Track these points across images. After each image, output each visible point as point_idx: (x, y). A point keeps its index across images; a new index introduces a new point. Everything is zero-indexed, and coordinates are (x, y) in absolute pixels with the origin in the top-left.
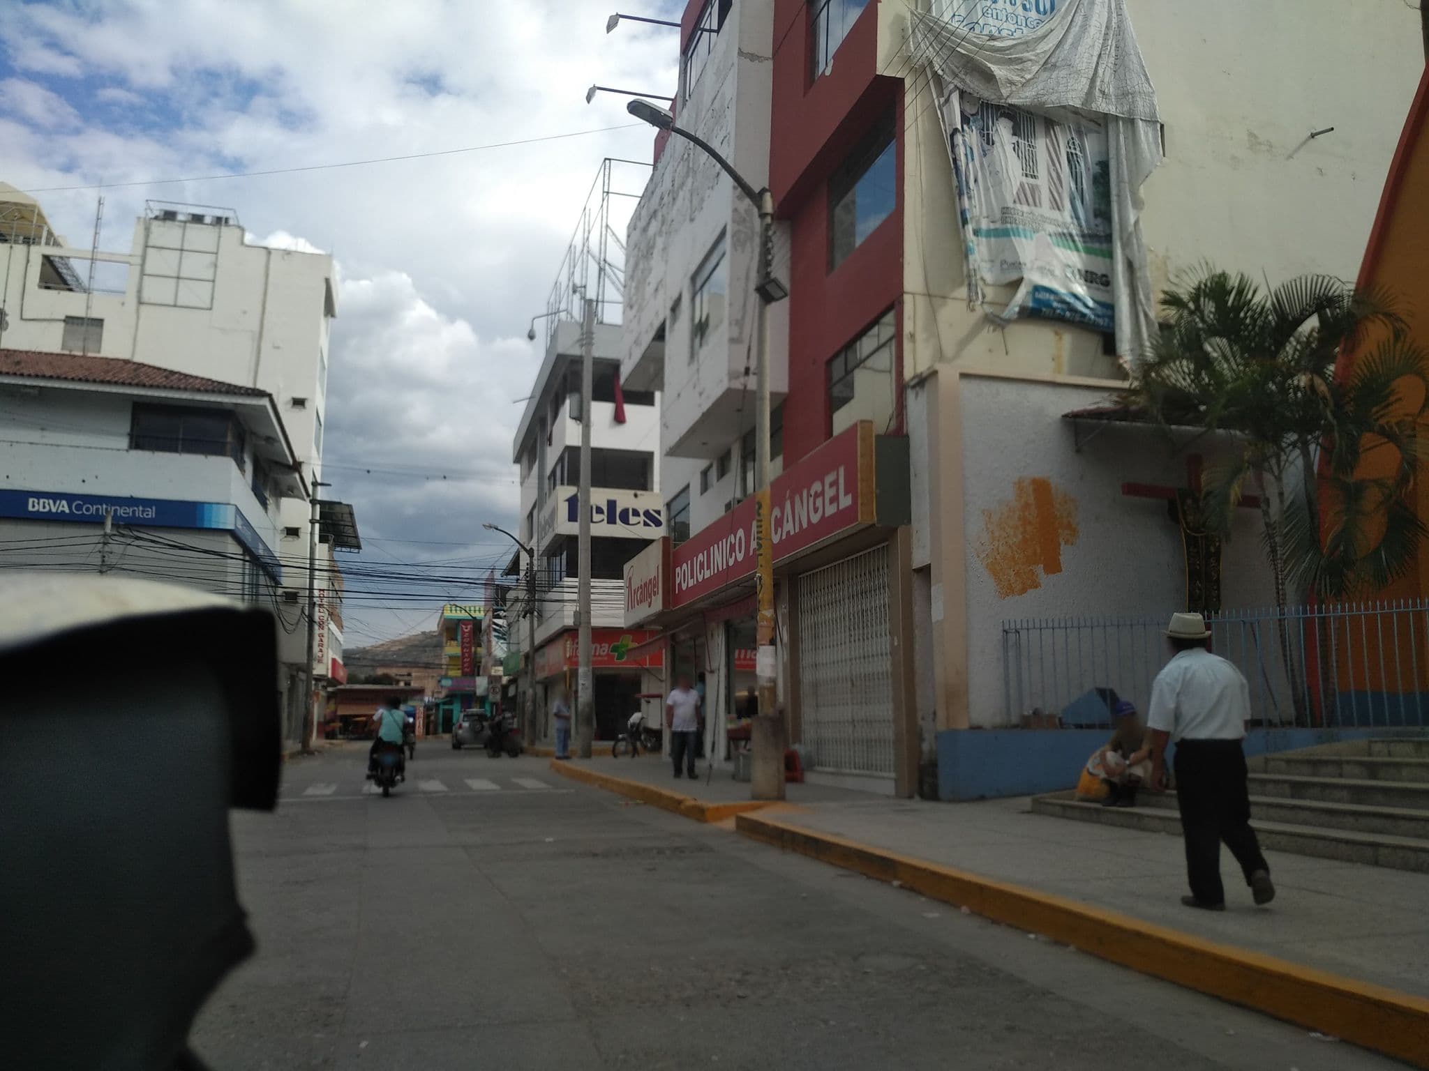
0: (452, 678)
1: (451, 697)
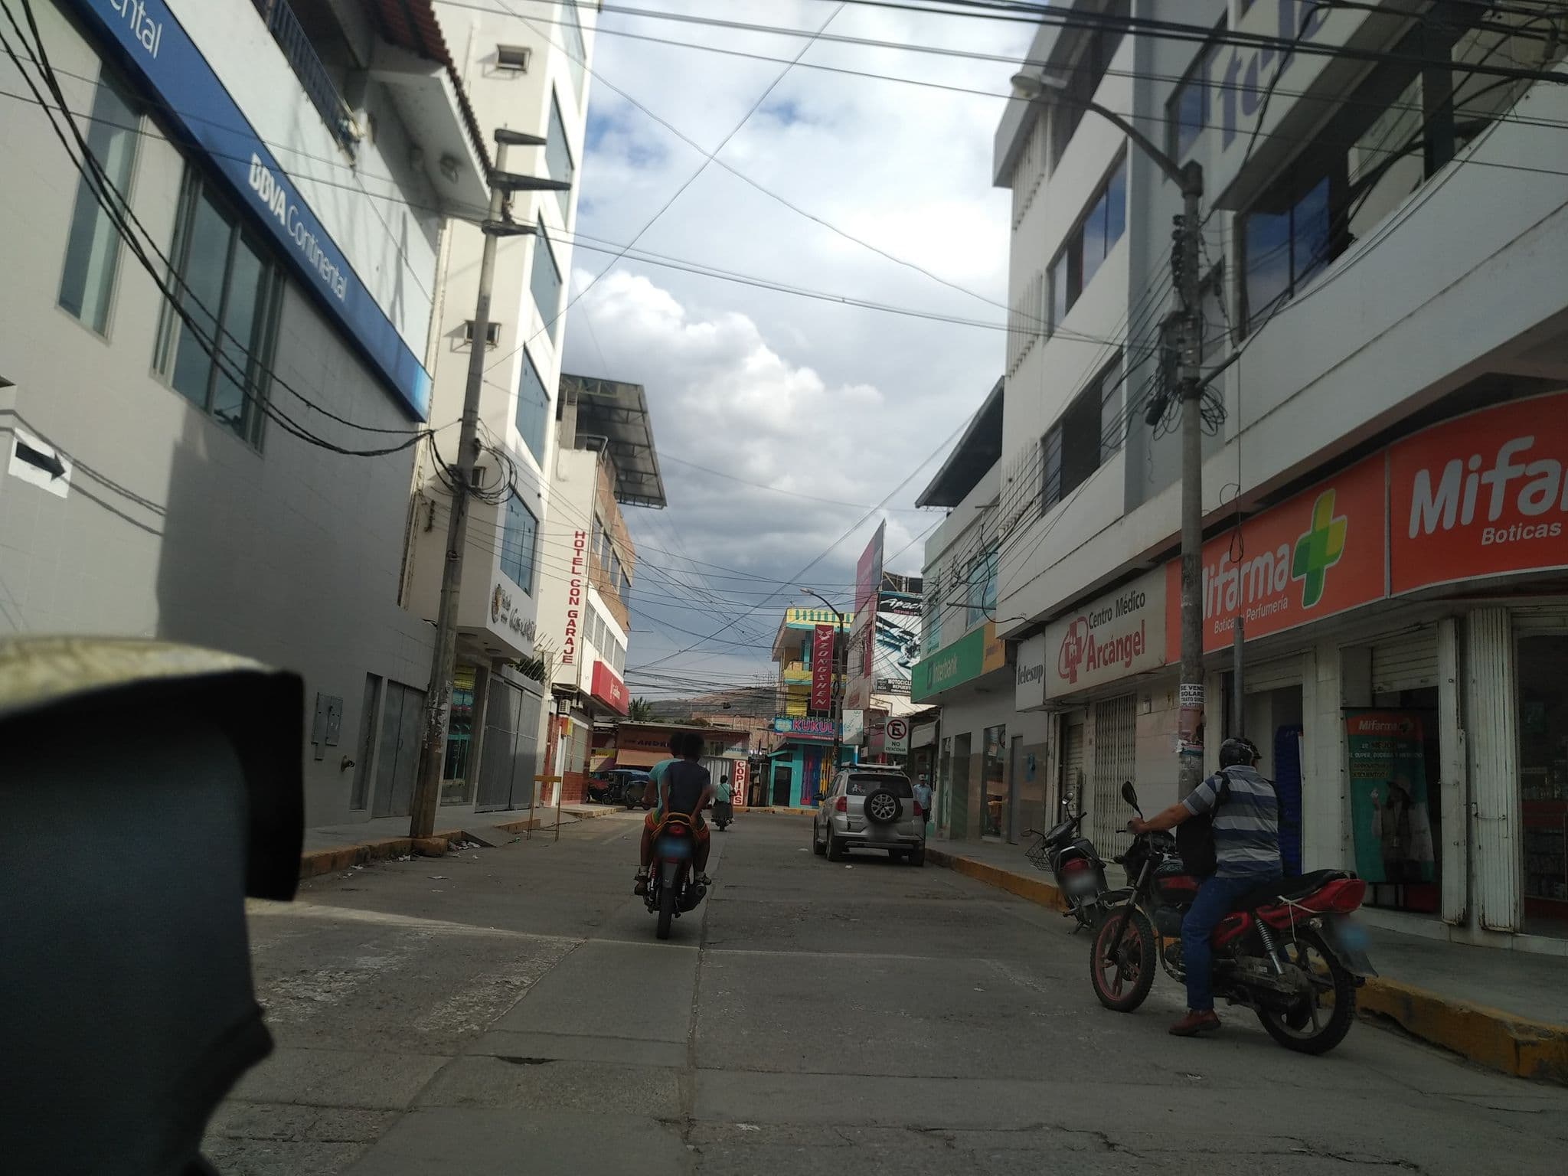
0: (791, 718)
1: (790, 748)
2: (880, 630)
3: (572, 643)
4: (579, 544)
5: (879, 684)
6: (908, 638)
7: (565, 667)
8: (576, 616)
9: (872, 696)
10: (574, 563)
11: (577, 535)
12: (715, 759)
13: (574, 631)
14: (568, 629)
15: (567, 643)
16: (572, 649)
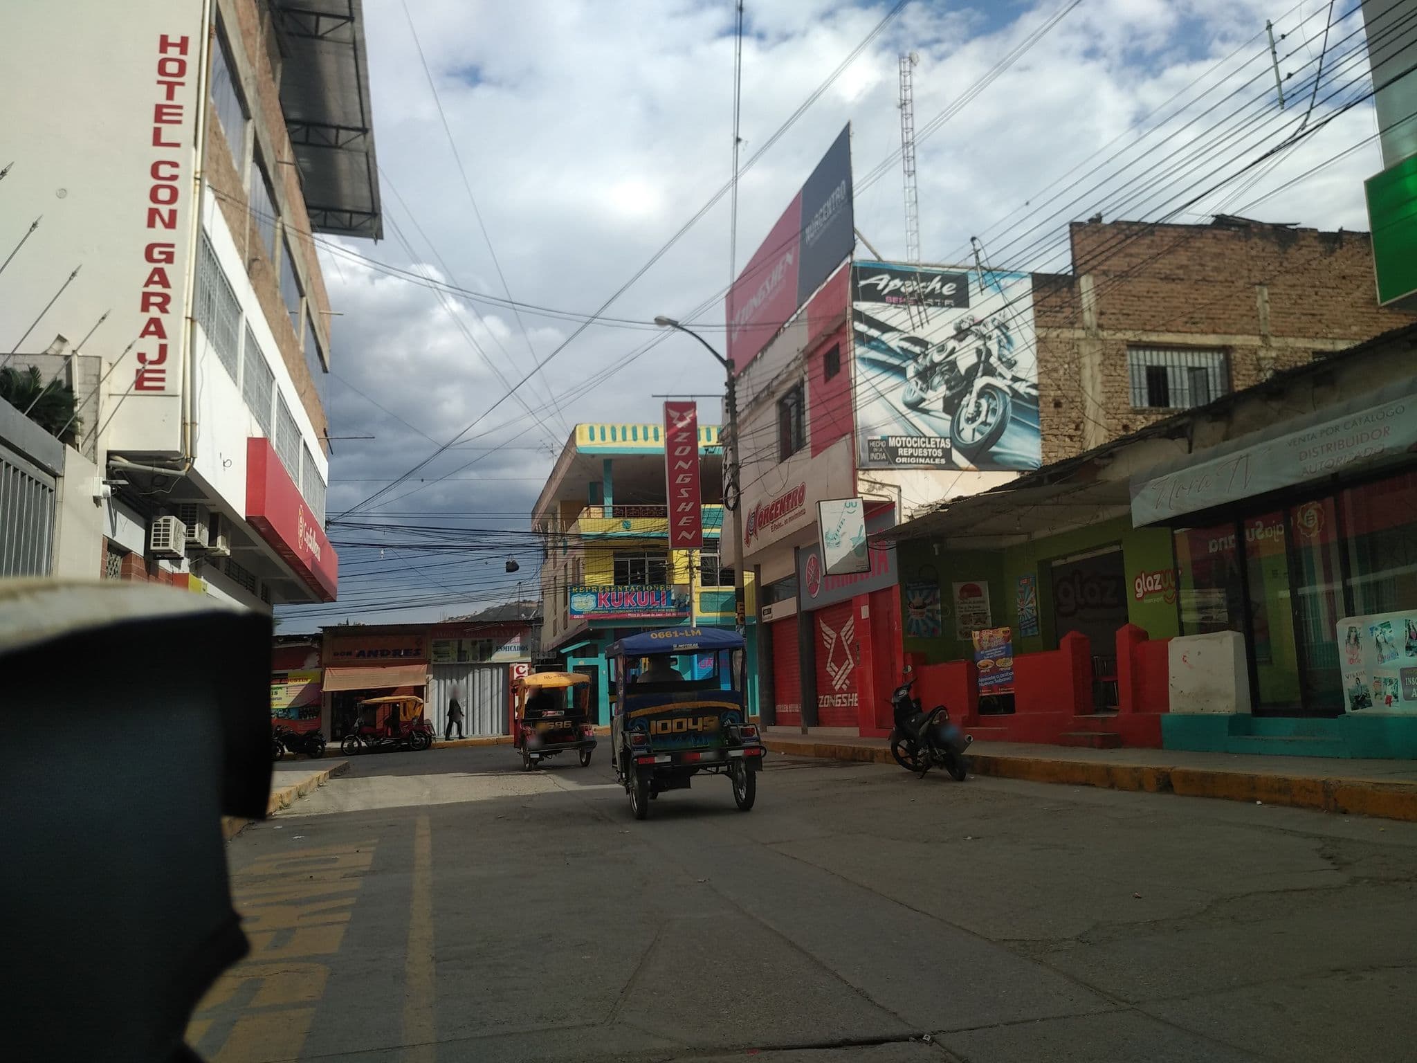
1: (593, 636)
2: (862, 339)
3: (160, 333)
4: (172, 67)
5: (871, 450)
6: (917, 349)
7: (149, 402)
8: (169, 258)
9: (860, 474)
10: (158, 119)
11: (164, 43)
12: (481, 666)
13: (167, 299)
14: (146, 296)
15: (146, 332)
16: (163, 349)
